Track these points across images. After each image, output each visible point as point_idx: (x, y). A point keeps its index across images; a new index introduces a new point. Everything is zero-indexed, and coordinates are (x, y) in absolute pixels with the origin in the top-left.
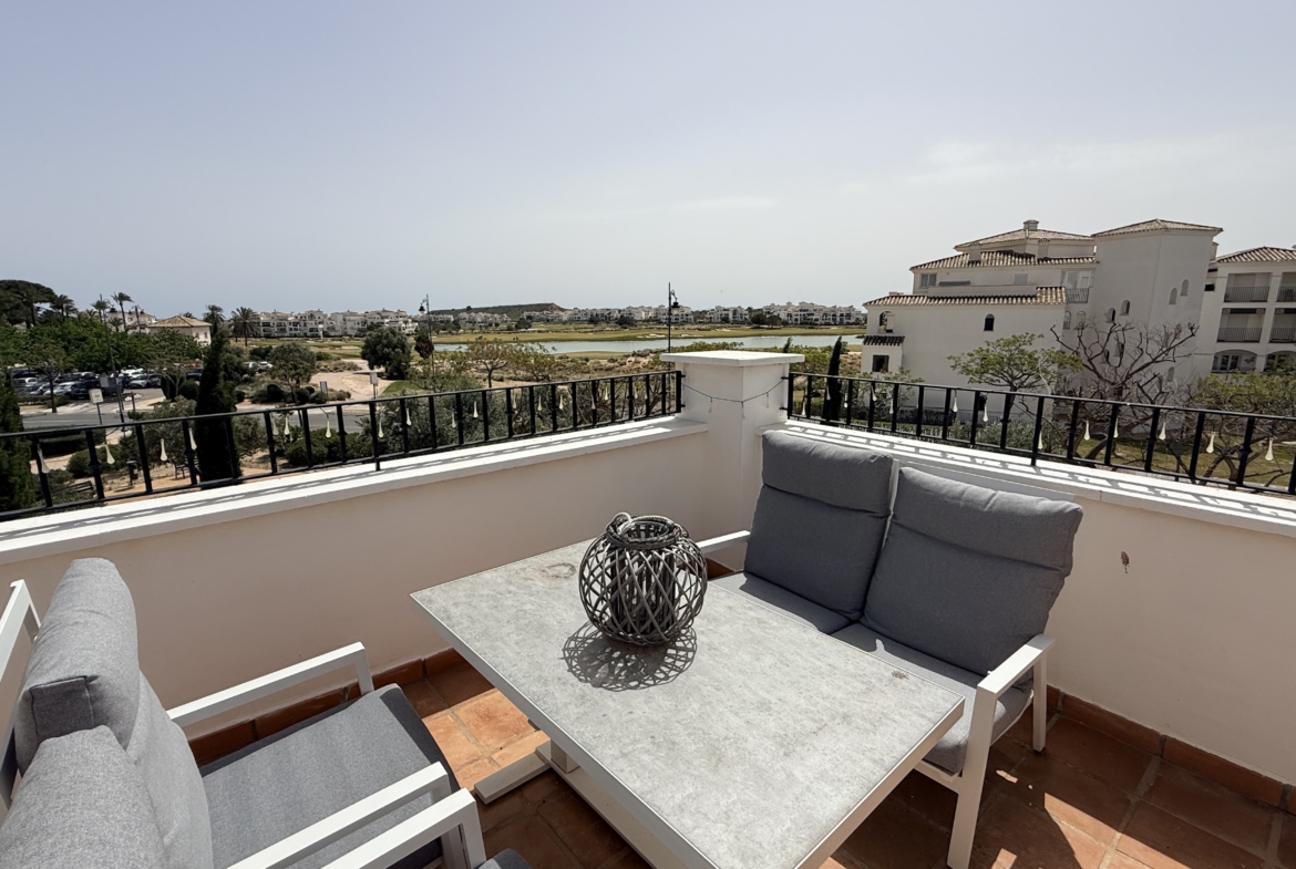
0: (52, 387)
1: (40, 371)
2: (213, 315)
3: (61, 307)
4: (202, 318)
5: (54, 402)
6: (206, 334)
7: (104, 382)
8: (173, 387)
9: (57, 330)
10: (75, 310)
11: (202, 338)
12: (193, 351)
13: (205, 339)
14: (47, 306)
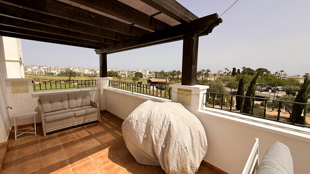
0: (262, 88)
1: (261, 85)
2: (306, 76)
3: (268, 73)
4: (303, 76)
5: (261, 91)
6: (302, 80)
7: (273, 88)
8: (289, 92)
9: (266, 77)
10: (271, 74)
11: (301, 81)
12: (297, 84)
13: (302, 81)
14: (265, 73)
